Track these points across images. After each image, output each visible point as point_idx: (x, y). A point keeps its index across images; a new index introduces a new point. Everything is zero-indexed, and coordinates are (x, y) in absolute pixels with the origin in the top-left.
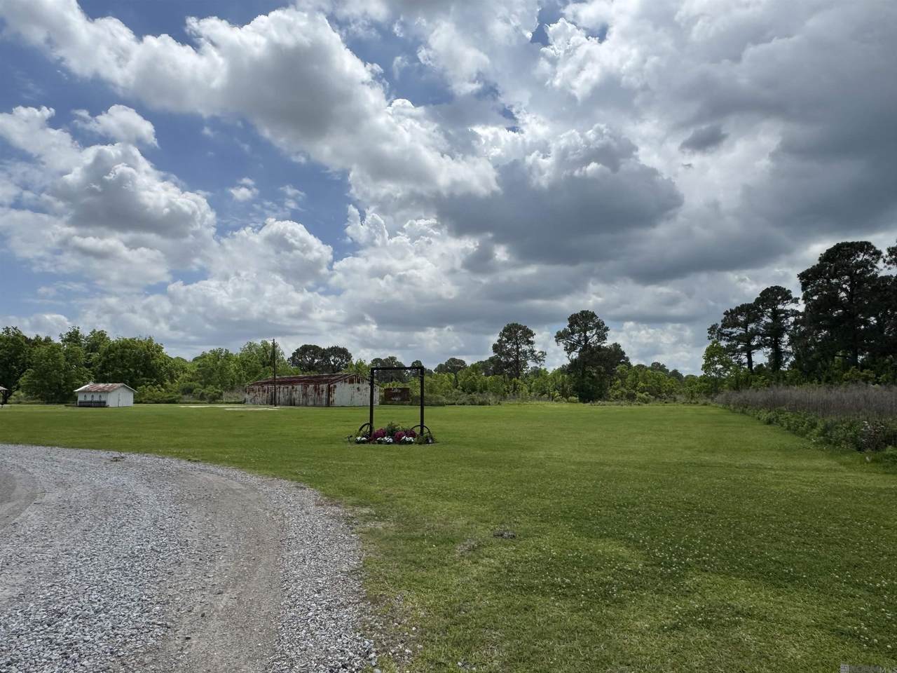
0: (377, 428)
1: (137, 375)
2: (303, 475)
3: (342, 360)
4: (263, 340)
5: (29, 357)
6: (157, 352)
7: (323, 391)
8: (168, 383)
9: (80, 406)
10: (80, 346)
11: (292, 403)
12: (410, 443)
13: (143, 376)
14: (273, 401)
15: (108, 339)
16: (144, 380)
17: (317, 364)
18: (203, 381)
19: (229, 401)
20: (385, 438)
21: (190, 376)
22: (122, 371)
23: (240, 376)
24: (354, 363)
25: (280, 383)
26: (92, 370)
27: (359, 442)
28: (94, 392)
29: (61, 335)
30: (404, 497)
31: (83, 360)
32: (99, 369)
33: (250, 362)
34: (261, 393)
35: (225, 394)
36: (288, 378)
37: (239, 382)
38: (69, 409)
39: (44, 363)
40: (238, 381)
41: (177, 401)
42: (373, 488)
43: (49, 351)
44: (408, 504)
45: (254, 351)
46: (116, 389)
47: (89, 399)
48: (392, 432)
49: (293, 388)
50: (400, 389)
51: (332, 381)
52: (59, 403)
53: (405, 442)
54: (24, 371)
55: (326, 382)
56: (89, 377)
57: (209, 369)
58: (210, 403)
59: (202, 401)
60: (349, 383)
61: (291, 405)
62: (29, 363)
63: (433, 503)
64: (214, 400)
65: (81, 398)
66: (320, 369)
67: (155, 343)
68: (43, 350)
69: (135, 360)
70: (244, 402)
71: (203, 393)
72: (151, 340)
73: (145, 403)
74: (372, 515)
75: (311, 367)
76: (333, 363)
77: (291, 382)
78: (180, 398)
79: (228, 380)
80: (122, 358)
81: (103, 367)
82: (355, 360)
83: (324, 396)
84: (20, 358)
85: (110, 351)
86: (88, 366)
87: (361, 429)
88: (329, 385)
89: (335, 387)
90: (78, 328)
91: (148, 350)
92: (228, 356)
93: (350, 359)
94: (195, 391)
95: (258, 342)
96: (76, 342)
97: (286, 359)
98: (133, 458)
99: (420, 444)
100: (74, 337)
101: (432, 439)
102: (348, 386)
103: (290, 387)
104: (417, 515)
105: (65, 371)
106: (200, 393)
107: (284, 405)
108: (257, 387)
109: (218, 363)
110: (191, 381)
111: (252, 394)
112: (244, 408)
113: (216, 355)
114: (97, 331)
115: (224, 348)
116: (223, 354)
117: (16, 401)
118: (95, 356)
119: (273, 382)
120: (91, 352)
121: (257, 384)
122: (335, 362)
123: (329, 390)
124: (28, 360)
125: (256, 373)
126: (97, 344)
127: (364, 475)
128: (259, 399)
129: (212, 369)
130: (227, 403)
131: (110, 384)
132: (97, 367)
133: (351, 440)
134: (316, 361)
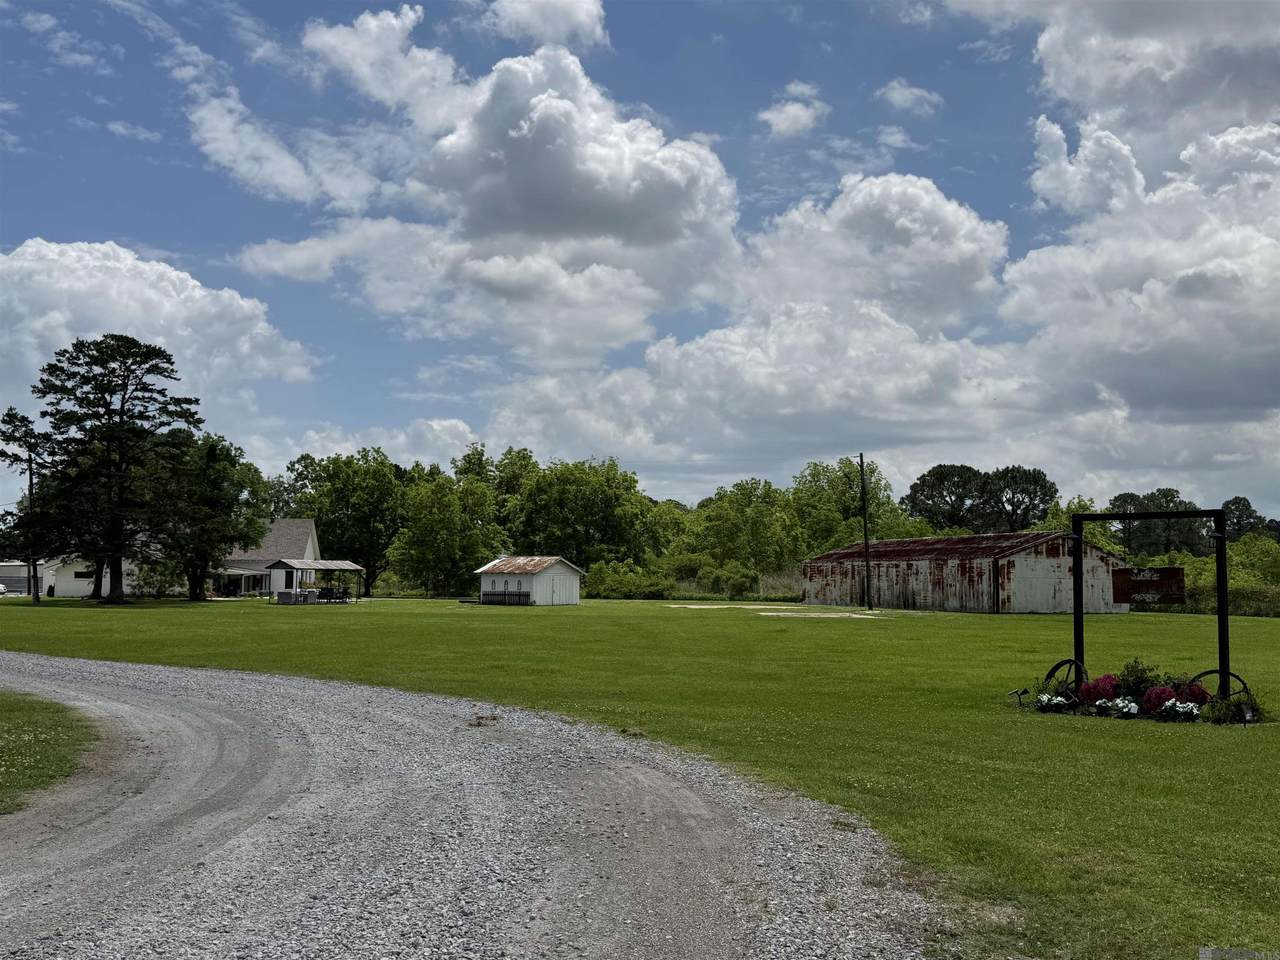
0: (1093, 674)
1: (589, 539)
2: (864, 791)
3: (1031, 499)
4: (844, 457)
5: (402, 506)
6: (627, 489)
7: (980, 575)
8: (649, 554)
9: (484, 603)
10: (487, 481)
11: (907, 602)
12: (1189, 717)
13: (601, 541)
14: (864, 599)
15: (535, 465)
16: (602, 550)
17: (970, 510)
18: (718, 550)
19: (773, 596)
20: (1118, 701)
21: (692, 540)
22: (561, 530)
23: (795, 539)
24: (1063, 505)
25: (881, 555)
26: (510, 530)
27: (1045, 709)
28: (509, 574)
29: (454, 461)
30: (1125, 883)
31: (491, 510)
32: (521, 528)
33: (814, 507)
34: (838, 578)
35: (765, 581)
36: (898, 543)
37: (794, 552)
38: (466, 608)
39: (426, 515)
40: (791, 552)
41: (666, 593)
42: (1040, 845)
43: (433, 491)
44: (1131, 909)
45: (824, 483)
46: (546, 568)
47: (500, 588)
48: (1136, 684)
49: (910, 566)
50: (1157, 571)
51: (1003, 550)
52: (453, 596)
53: (1172, 716)
54: (395, 531)
55: (986, 552)
56: (504, 543)
57: (728, 524)
58: (732, 599)
59: (717, 595)
60: (1048, 556)
61: (906, 607)
62: (402, 517)
63: (1210, 913)
64: (739, 592)
65: (486, 586)
66: (978, 522)
67: (620, 471)
68: (425, 490)
69: (585, 507)
70: (800, 599)
71: (717, 579)
72: (613, 466)
73: (605, 598)
74: (1011, 933)
75: (954, 518)
76: (1009, 508)
77: (904, 552)
78: (672, 587)
79: (770, 549)
80: (561, 504)
81: (529, 522)
82: (1065, 498)
83: (985, 586)
84: (388, 509)
85: (540, 490)
86: (502, 521)
87: (1051, 675)
88: (996, 562)
89: (1011, 564)
90: (483, 446)
91: (610, 486)
92: (769, 496)
93: (1052, 497)
94: (700, 573)
95: (833, 462)
96: (478, 474)
97: (896, 500)
98: (517, 719)
99: (1218, 721)
100: (474, 464)
101: (1255, 710)
102: (1045, 563)
103: (903, 565)
104: (1152, 947)
105: (461, 531)
106: (713, 576)
107: (890, 606)
108: (829, 565)
109: (748, 510)
110: (693, 551)
111: (819, 581)
112: (798, 611)
113: (745, 492)
114: (516, 449)
115: (761, 477)
116: (759, 492)
117: (386, 591)
118: (513, 501)
119: (864, 554)
120: (507, 492)
121: (828, 557)
122: (1016, 505)
123: (997, 572)
124: (400, 511)
125: (829, 531)
126: (516, 477)
127: (1026, 804)
128: (834, 592)
129: (735, 525)
130: (767, 600)
131: (537, 558)
132: (517, 523)
133: (1023, 700)
134: (968, 502)
